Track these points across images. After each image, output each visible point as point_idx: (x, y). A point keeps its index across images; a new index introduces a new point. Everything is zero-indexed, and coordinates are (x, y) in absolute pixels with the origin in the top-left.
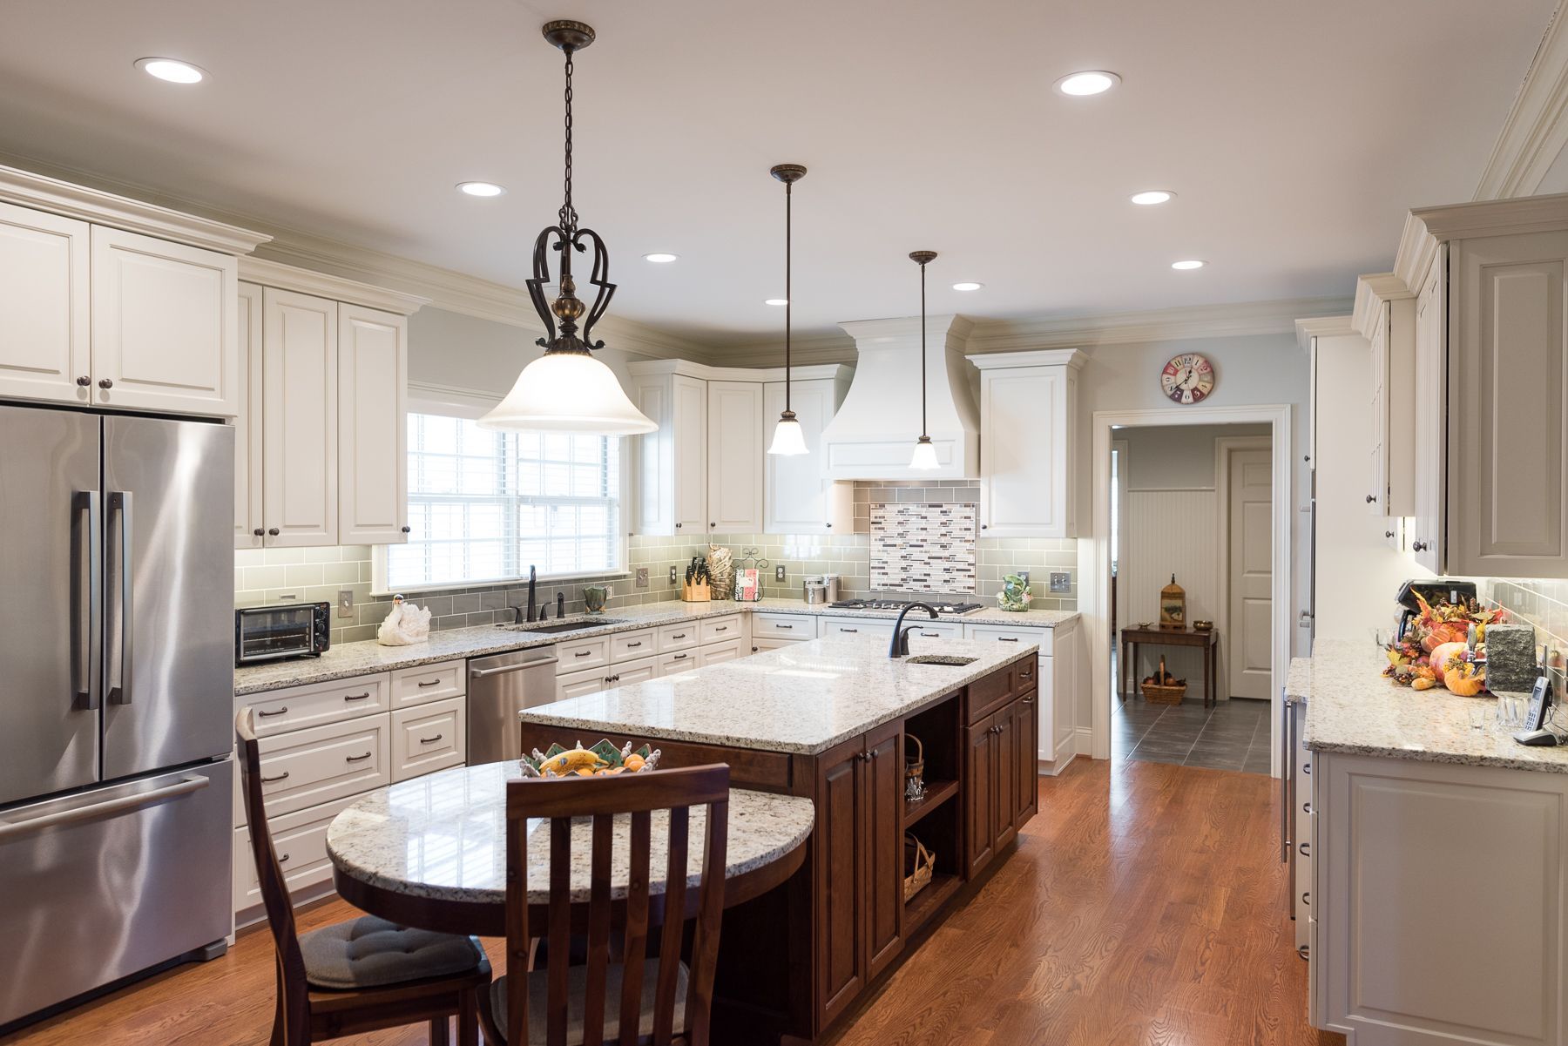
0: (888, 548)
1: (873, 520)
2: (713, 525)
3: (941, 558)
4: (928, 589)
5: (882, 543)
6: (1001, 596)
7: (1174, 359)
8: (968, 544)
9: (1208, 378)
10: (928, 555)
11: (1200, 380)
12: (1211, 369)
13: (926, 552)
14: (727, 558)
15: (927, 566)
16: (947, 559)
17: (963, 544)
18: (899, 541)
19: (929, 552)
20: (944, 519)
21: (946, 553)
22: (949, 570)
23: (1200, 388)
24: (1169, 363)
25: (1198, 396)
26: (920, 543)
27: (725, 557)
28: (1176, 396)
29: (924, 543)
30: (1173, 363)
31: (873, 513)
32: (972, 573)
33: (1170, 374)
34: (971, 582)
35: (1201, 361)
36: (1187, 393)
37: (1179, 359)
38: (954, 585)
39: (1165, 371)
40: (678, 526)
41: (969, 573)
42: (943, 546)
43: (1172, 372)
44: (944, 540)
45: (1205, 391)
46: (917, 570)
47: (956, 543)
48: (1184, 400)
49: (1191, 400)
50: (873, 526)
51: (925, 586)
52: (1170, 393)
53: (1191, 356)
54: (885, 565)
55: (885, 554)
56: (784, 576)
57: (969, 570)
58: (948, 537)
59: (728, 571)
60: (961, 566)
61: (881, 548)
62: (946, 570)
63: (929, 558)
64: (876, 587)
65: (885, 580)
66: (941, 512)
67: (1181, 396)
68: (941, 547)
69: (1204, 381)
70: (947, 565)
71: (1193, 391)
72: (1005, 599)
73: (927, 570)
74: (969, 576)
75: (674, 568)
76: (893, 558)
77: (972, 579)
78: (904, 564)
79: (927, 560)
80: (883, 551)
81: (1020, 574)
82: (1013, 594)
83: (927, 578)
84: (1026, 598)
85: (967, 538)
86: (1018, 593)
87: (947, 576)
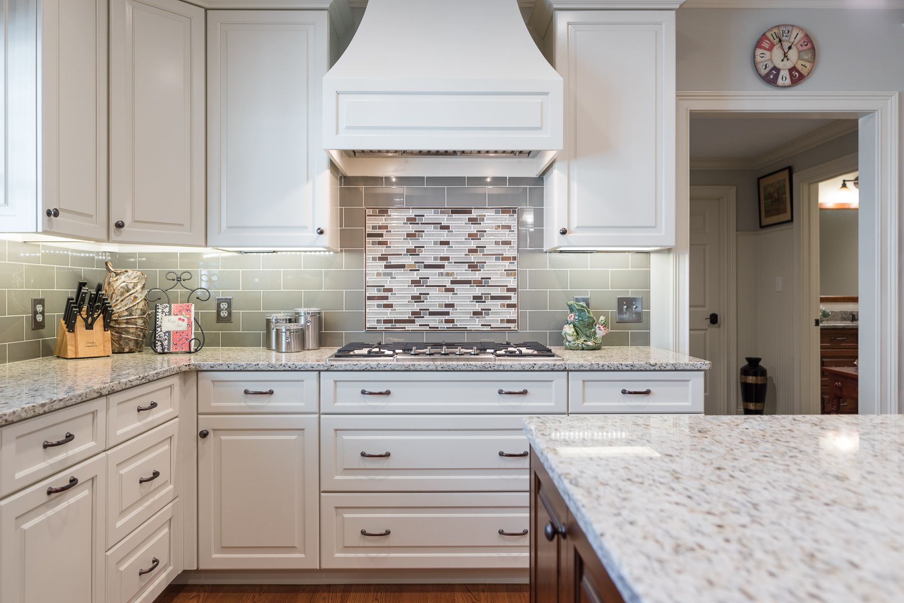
0: (393, 271)
1: (369, 230)
2: (120, 225)
3: (469, 282)
4: (451, 325)
5: (384, 263)
6: (569, 330)
7: (770, 30)
8: (507, 263)
9: (808, 56)
10: (451, 278)
11: (799, 58)
12: (810, 46)
13: (448, 274)
14: (139, 287)
15: (450, 294)
16: (479, 283)
17: (501, 263)
18: (409, 260)
19: (452, 274)
20: (473, 229)
21: (477, 276)
22: (480, 297)
23: (799, 67)
24: (764, 35)
25: (797, 78)
26: (439, 262)
27: (135, 285)
28: (771, 78)
29: (446, 263)
30: (769, 35)
31: (371, 222)
32: (514, 301)
33: (765, 49)
34: (512, 314)
35: (800, 36)
36: (784, 73)
37: (776, 30)
38: (487, 318)
39: (758, 45)
40: (52, 213)
41: (508, 302)
42: (473, 267)
43: (767, 46)
44: (473, 258)
45: (804, 72)
46: (435, 299)
47: (491, 262)
48: (780, 82)
49: (788, 82)
50: (369, 240)
51: (447, 321)
52: (764, 72)
53: (790, 29)
54: (389, 294)
55: (389, 279)
56: (230, 314)
57: (509, 298)
58: (479, 254)
59: (141, 306)
60: (498, 293)
61: (382, 270)
62: (477, 299)
63: (453, 282)
64: (375, 324)
65: (388, 314)
66: (470, 220)
67: (777, 76)
68: (469, 267)
69: (804, 60)
70: (478, 291)
71: (791, 70)
72: (575, 334)
73: (449, 298)
74: (509, 306)
75: (41, 302)
76: (401, 282)
77: (512, 310)
78: (416, 291)
79: (449, 285)
80: (385, 274)
81: (577, 300)
82: (585, 326)
83: (450, 310)
84: (600, 332)
85: (506, 254)
86: (591, 324)
87: (478, 307)
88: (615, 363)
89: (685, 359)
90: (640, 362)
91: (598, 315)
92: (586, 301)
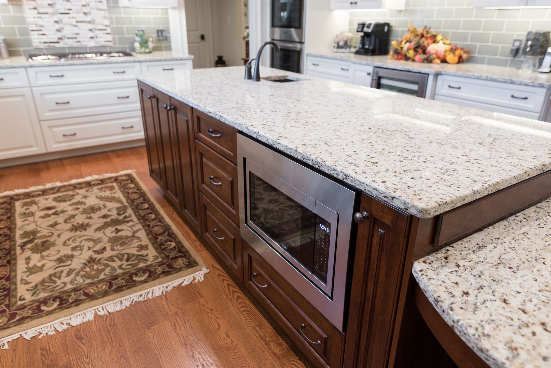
0: (42, 16)
3: (85, 22)
4: (79, 44)
5: (36, 11)
6: (137, 45)
8: (102, 12)
10: (75, 20)
13: (73, 18)
15: (76, 28)
16: (90, 22)
17: (100, 12)
18: (50, 10)
19: (75, 18)
21: (88, 19)
26: (67, 11)
29: (70, 12)
32: (109, 31)
34: (110, 38)
38: (97, 40)
41: (106, 32)
42: (85, 14)
44: (85, 10)
46: (68, 31)
47: (94, 12)
51: (76, 42)
54: (42, 28)
55: (40, 20)
57: (106, 30)
58: (88, 8)
60: (100, 27)
61: (36, 15)
62: (91, 30)
63: (77, 22)
64: (38, 44)
65: (44, 39)
70: (90, 26)
72: (140, 46)
73: (76, 30)
74: (107, 34)
76: (48, 22)
77: (109, 36)
78: (57, 26)
79: (75, 24)
80: (38, 17)
81: (139, 31)
82: (144, 43)
83: (77, 36)
84: (151, 45)
85: (102, 7)
86: (146, 42)
87: (91, 34)
88: (159, 58)
89: (186, 55)
90: (169, 58)
91: (149, 37)
92: (143, 31)
